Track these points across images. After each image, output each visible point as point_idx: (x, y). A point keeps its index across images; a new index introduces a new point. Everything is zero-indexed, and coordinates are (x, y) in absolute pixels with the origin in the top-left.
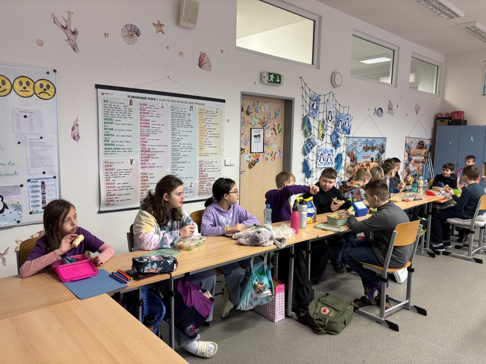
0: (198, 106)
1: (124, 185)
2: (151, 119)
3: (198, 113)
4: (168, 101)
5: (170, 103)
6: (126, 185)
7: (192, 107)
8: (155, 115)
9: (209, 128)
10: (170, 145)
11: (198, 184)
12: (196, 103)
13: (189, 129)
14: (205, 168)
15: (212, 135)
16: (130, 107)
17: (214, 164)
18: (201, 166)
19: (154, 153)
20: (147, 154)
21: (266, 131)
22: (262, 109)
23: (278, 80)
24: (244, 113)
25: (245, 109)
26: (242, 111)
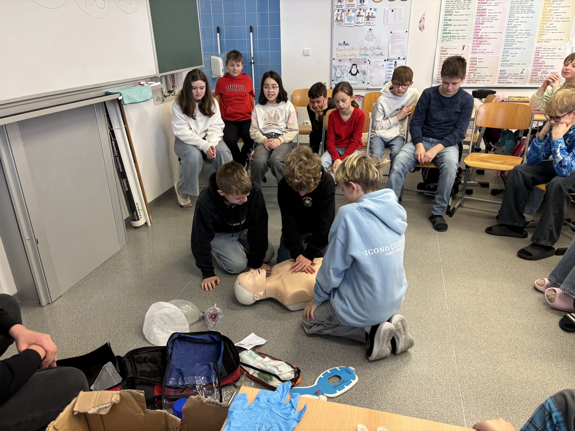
2: (488, 8)
8: (493, 4)
10: (505, 32)
11: (530, 72)
13: (530, 15)
15: (559, 20)
17: (556, 51)
18: (538, 52)
19: (487, 40)
20: (479, 41)
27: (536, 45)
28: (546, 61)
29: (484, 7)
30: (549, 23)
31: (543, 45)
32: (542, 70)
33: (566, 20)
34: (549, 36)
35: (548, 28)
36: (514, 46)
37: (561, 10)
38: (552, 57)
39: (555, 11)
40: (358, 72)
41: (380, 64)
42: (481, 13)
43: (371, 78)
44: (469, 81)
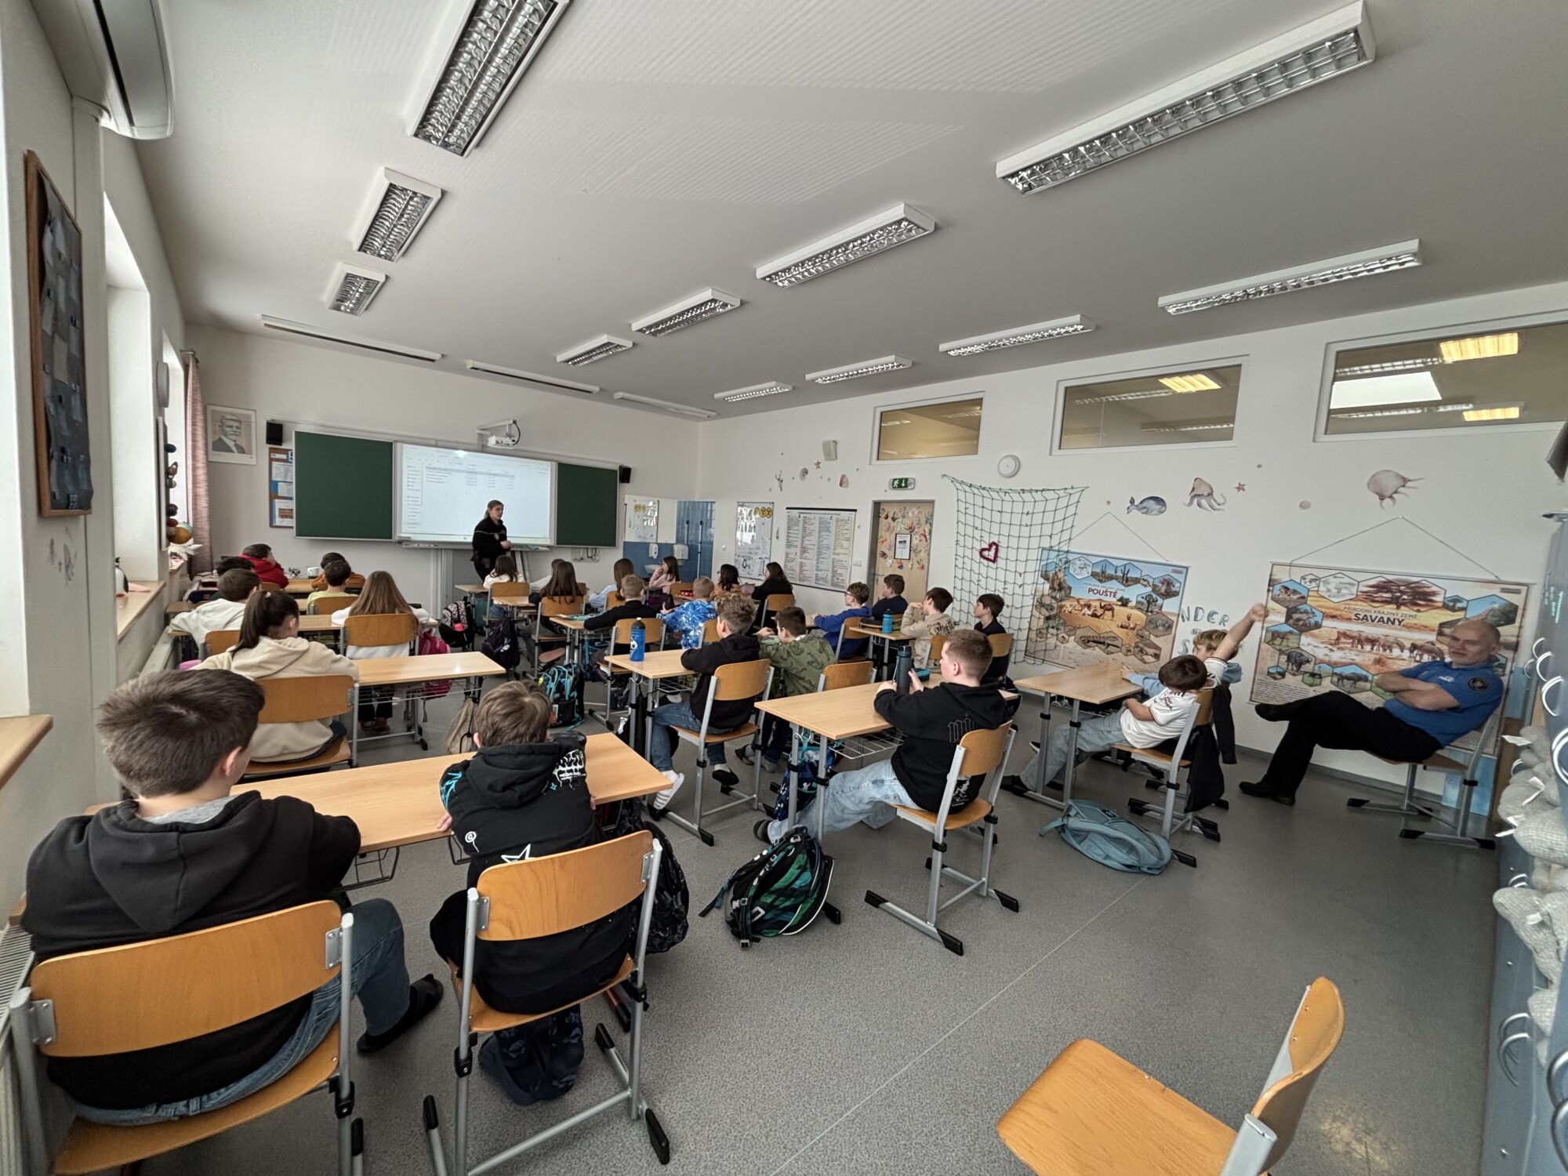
0: (835, 516)
2: (808, 526)
4: (818, 514)
7: (831, 517)
8: (810, 524)
10: (817, 544)
11: (831, 577)
12: (835, 514)
13: (829, 534)
14: (836, 564)
15: (844, 539)
16: (799, 519)
17: (843, 562)
18: (833, 562)
19: (807, 549)
20: (804, 550)
21: (914, 537)
22: (910, 514)
23: (903, 485)
24: (890, 519)
25: (891, 515)
26: (887, 517)
27: (832, 556)
28: (838, 567)
29: (806, 526)
30: (839, 540)
31: (836, 557)
33: (847, 539)
34: (839, 550)
35: (838, 545)
36: (822, 556)
37: (845, 532)
38: (842, 566)
39: (841, 532)
40: (744, 566)
41: (756, 561)
42: (804, 529)
43: (751, 571)
44: (800, 580)
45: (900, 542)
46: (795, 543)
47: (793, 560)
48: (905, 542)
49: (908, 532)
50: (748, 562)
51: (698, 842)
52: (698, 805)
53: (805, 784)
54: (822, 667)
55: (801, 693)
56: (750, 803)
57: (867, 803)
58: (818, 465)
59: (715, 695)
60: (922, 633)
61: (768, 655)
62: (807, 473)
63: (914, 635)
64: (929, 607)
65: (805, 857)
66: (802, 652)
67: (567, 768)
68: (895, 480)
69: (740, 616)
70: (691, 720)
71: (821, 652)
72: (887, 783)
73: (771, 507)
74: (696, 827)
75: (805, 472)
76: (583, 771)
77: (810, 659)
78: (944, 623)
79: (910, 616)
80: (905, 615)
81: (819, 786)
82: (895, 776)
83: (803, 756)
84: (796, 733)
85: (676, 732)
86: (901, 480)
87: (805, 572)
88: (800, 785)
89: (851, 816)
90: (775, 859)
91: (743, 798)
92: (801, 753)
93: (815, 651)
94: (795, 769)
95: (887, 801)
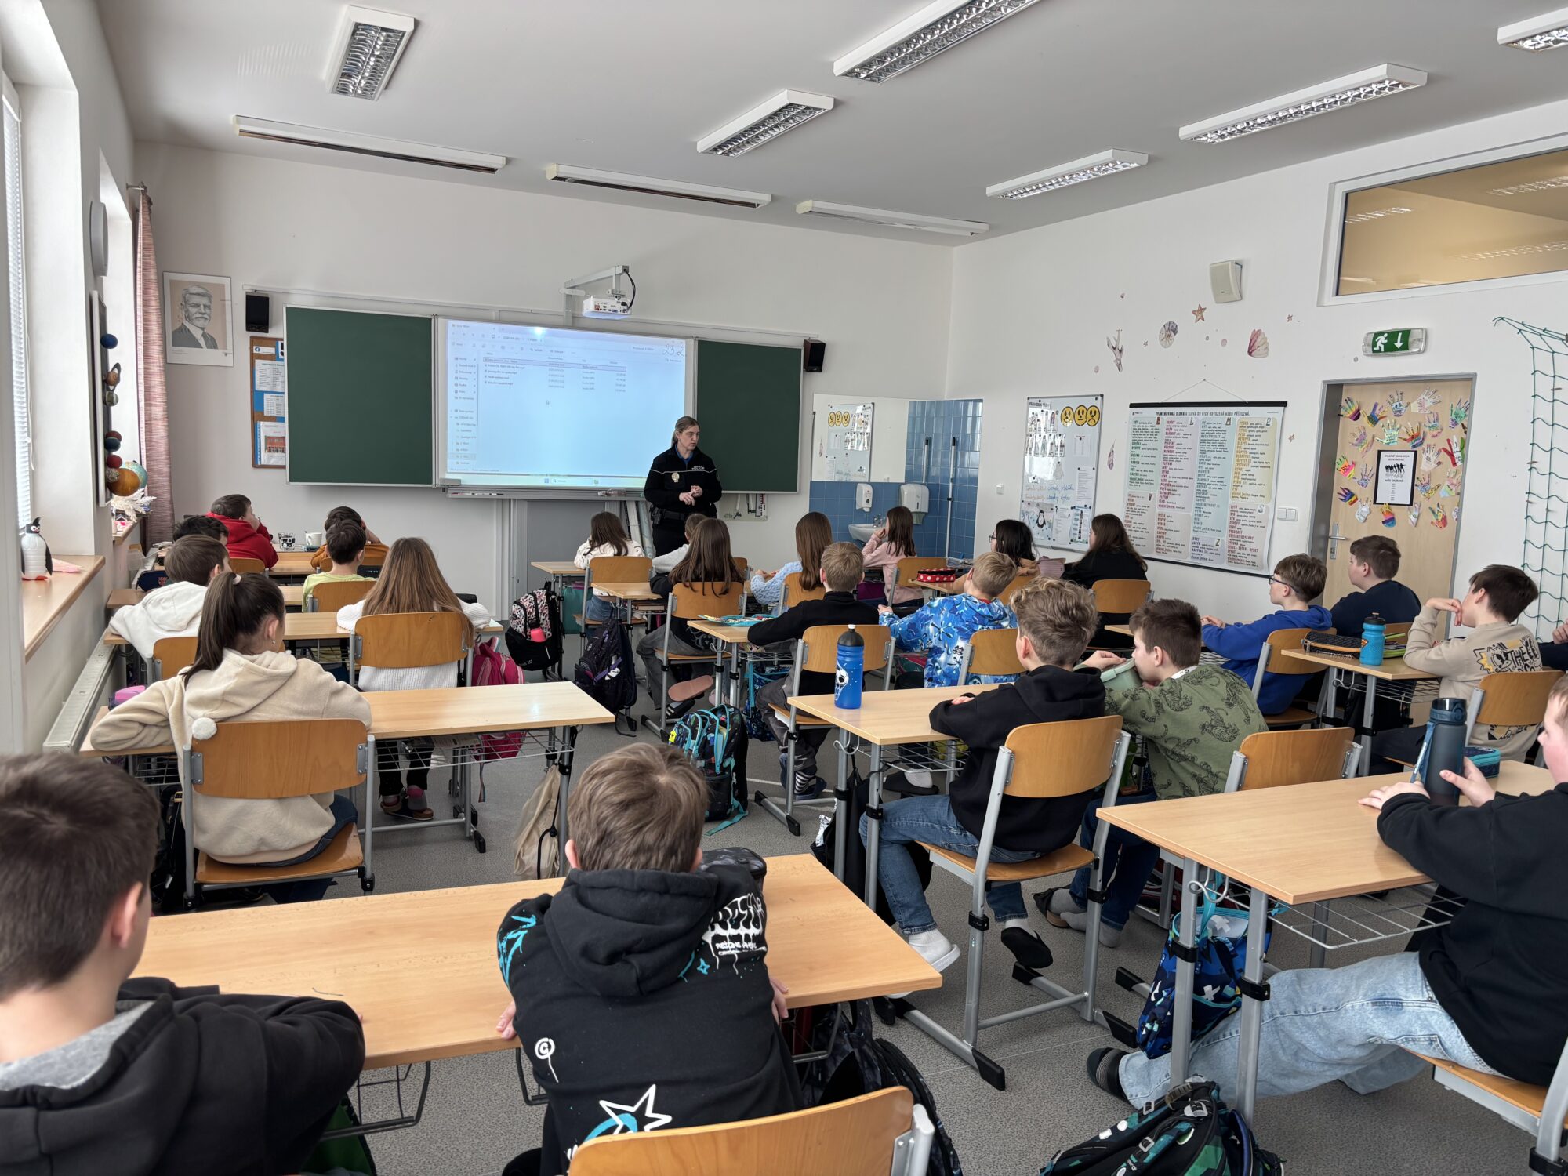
0: (1238, 418)
1: (1139, 526)
2: (1177, 441)
3: (1237, 428)
4: (1199, 414)
5: (1201, 417)
6: (1141, 526)
7: (1229, 420)
8: (1182, 436)
9: (1254, 451)
10: (1196, 477)
11: (1226, 545)
12: (1236, 414)
13: (1222, 454)
14: (1239, 518)
15: (1257, 464)
16: (1157, 426)
17: (1255, 513)
18: (1233, 513)
19: (1176, 488)
20: (1168, 489)
21: (1422, 458)
22: (1414, 407)
23: (1399, 344)
24: (1363, 419)
25: (1366, 411)
26: (1357, 416)
27: (1231, 501)
28: (1243, 528)
29: (1172, 440)
30: (1245, 468)
31: (1239, 502)
32: (1239, 543)
33: (1265, 465)
34: (1245, 488)
35: (1244, 477)
36: (1207, 501)
37: (1259, 449)
38: (1251, 523)
39: (1251, 451)
40: (1044, 523)
41: (1066, 514)
42: (1169, 447)
43: (1057, 532)
44: (1159, 550)
45: (1387, 468)
46: (1149, 476)
47: (1145, 509)
48: (1400, 467)
49: (1409, 446)
50: (1048, 516)
51: (974, 1078)
52: (971, 1003)
53: (1208, 988)
54: (1233, 736)
55: (1188, 793)
56: (1074, 1008)
57: (1363, 1045)
58: (1199, 312)
59: (1006, 784)
60: (1460, 666)
61: (1115, 708)
62: (1175, 332)
63: (1438, 670)
64: (1480, 610)
65: (1220, 1151)
66: (1187, 704)
67: (731, 931)
68: (1381, 334)
69: (1057, 627)
70: (955, 831)
71: (1231, 705)
72: (1409, 1008)
73: (1098, 403)
74: (966, 1047)
75: (1172, 330)
76: (760, 940)
77: (1206, 718)
78: (1514, 644)
79: (1429, 628)
80: (1415, 625)
81: (1246, 1000)
82: (1432, 995)
83: (1204, 928)
84: (1190, 880)
85: (928, 855)
86: (1392, 335)
87: (1169, 534)
88: (1198, 990)
89: (1317, 1068)
90: (1151, 1148)
91: (1063, 996)
92: (1199, 921)
93: (1216, 703)
94: (1187, 954)
95: (1410, 1047)
